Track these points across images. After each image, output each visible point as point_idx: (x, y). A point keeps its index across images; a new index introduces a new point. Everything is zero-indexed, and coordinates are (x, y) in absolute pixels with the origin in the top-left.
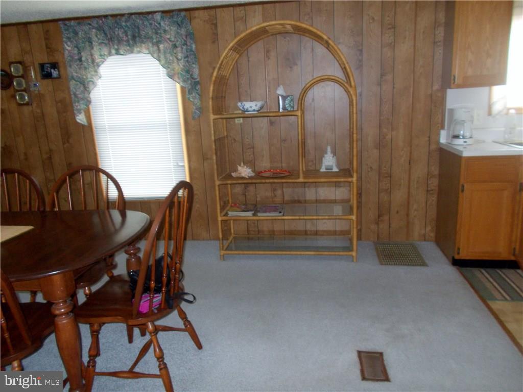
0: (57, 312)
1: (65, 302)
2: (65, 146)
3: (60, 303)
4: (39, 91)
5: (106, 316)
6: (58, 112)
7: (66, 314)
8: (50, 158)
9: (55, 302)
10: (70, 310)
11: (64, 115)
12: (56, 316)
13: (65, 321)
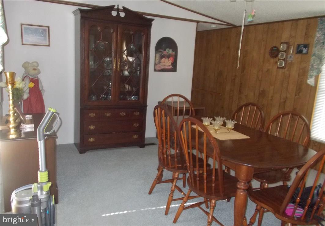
0: (239, 186)
1: (245, 183)
2: (296, 97)
3: (242, 182)
4: (291, 61)
5: (266, 205)
6: (299, 75)
7: (244, 190)
8: (285, 102)
9: (240, 180)
10: (246, 189)
11: (302, 77)
12: (238, 188)
13: (242, 194)
